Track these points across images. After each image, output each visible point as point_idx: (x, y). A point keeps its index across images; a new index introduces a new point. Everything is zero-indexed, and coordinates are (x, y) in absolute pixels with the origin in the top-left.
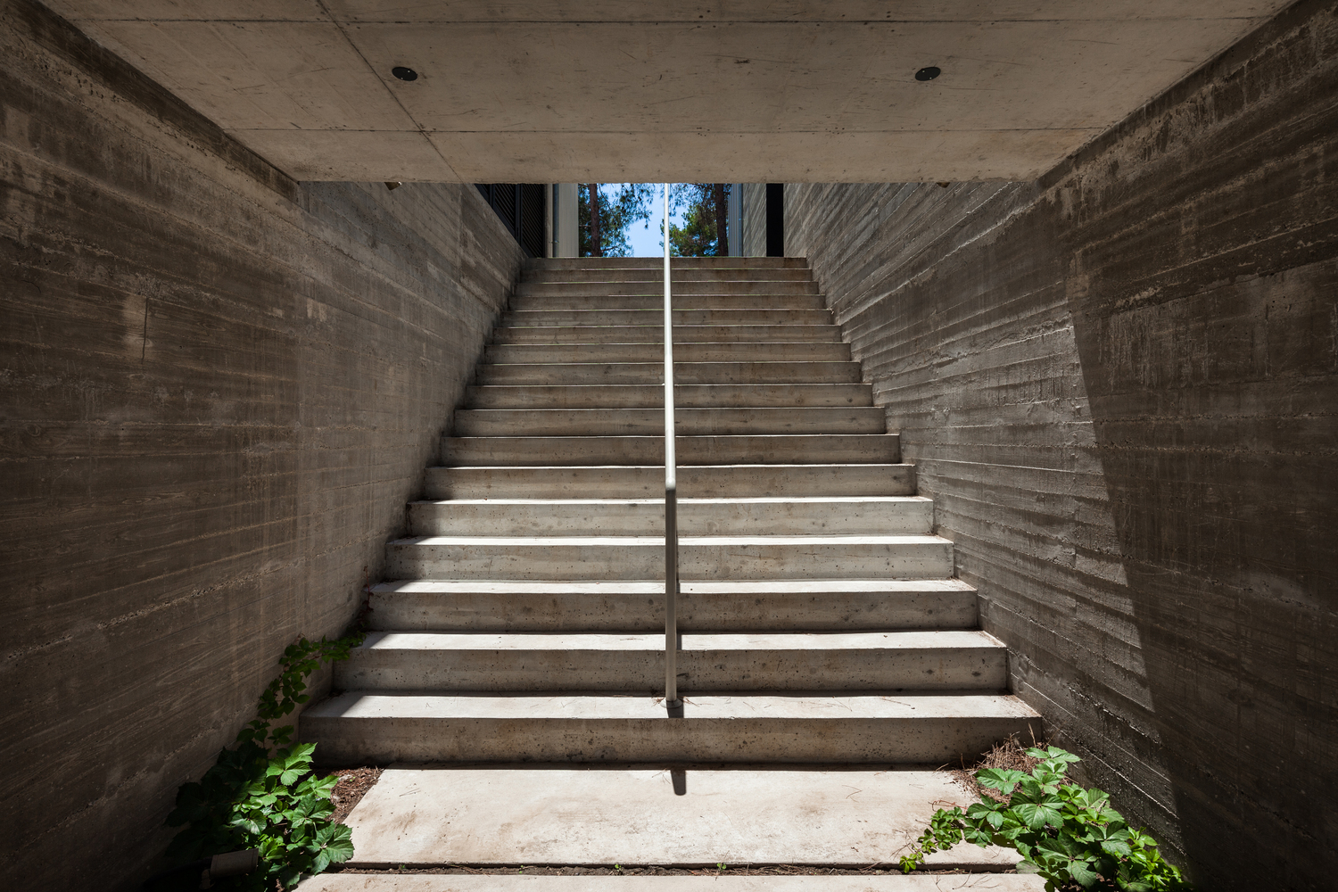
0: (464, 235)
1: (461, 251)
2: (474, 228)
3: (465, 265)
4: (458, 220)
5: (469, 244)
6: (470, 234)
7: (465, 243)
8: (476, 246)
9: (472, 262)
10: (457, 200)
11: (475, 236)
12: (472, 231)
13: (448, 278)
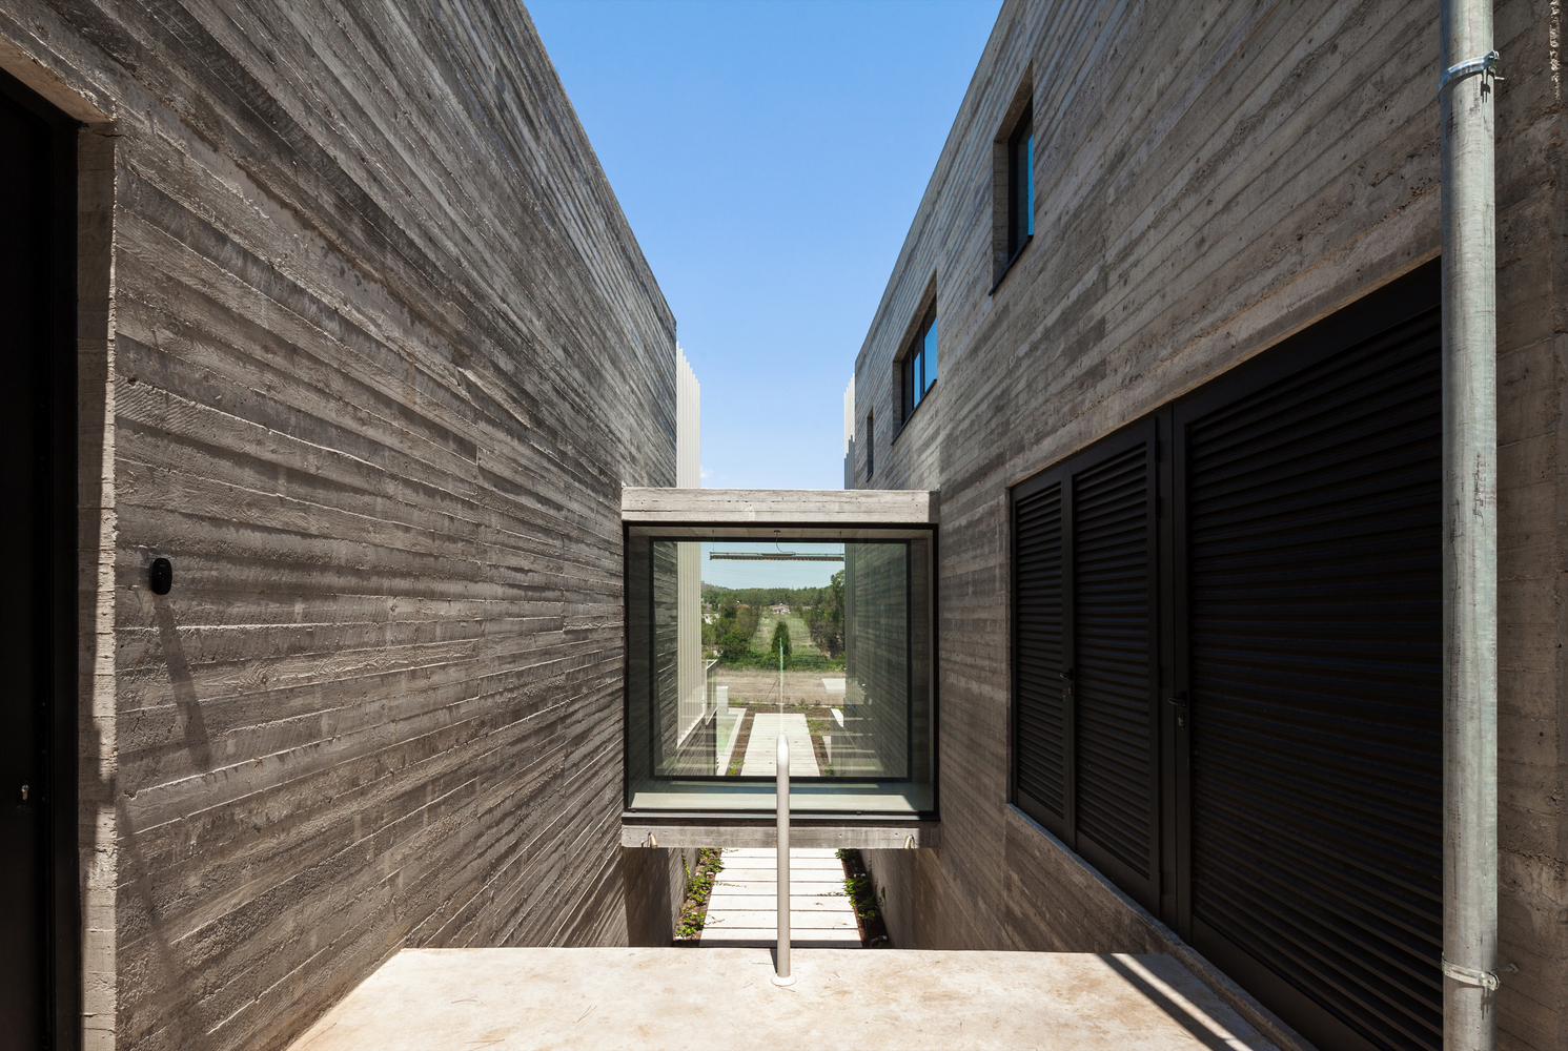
0: (1008, 878)
1: (1005, 894)
2: (1021, 870)
3: (1009, 913)
4: (1002, 861)
5: (1013, 888)
6: (1015, 877)
7: (1009, 887)
8: (1023, 893)
9: (1017, 910)
10: (1001, 840)
11: (1021, 880)
12: (1018, 874)
13: (993, 916)
